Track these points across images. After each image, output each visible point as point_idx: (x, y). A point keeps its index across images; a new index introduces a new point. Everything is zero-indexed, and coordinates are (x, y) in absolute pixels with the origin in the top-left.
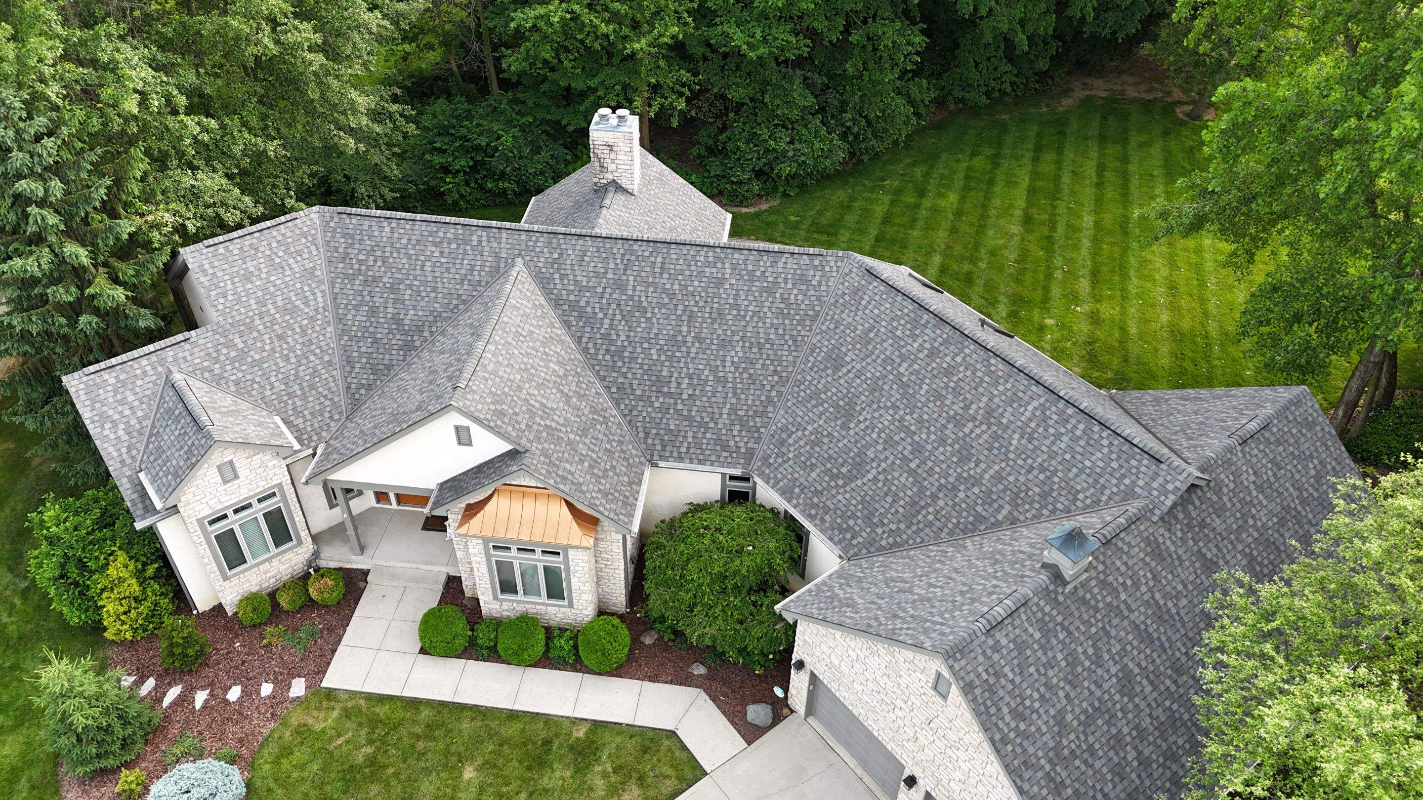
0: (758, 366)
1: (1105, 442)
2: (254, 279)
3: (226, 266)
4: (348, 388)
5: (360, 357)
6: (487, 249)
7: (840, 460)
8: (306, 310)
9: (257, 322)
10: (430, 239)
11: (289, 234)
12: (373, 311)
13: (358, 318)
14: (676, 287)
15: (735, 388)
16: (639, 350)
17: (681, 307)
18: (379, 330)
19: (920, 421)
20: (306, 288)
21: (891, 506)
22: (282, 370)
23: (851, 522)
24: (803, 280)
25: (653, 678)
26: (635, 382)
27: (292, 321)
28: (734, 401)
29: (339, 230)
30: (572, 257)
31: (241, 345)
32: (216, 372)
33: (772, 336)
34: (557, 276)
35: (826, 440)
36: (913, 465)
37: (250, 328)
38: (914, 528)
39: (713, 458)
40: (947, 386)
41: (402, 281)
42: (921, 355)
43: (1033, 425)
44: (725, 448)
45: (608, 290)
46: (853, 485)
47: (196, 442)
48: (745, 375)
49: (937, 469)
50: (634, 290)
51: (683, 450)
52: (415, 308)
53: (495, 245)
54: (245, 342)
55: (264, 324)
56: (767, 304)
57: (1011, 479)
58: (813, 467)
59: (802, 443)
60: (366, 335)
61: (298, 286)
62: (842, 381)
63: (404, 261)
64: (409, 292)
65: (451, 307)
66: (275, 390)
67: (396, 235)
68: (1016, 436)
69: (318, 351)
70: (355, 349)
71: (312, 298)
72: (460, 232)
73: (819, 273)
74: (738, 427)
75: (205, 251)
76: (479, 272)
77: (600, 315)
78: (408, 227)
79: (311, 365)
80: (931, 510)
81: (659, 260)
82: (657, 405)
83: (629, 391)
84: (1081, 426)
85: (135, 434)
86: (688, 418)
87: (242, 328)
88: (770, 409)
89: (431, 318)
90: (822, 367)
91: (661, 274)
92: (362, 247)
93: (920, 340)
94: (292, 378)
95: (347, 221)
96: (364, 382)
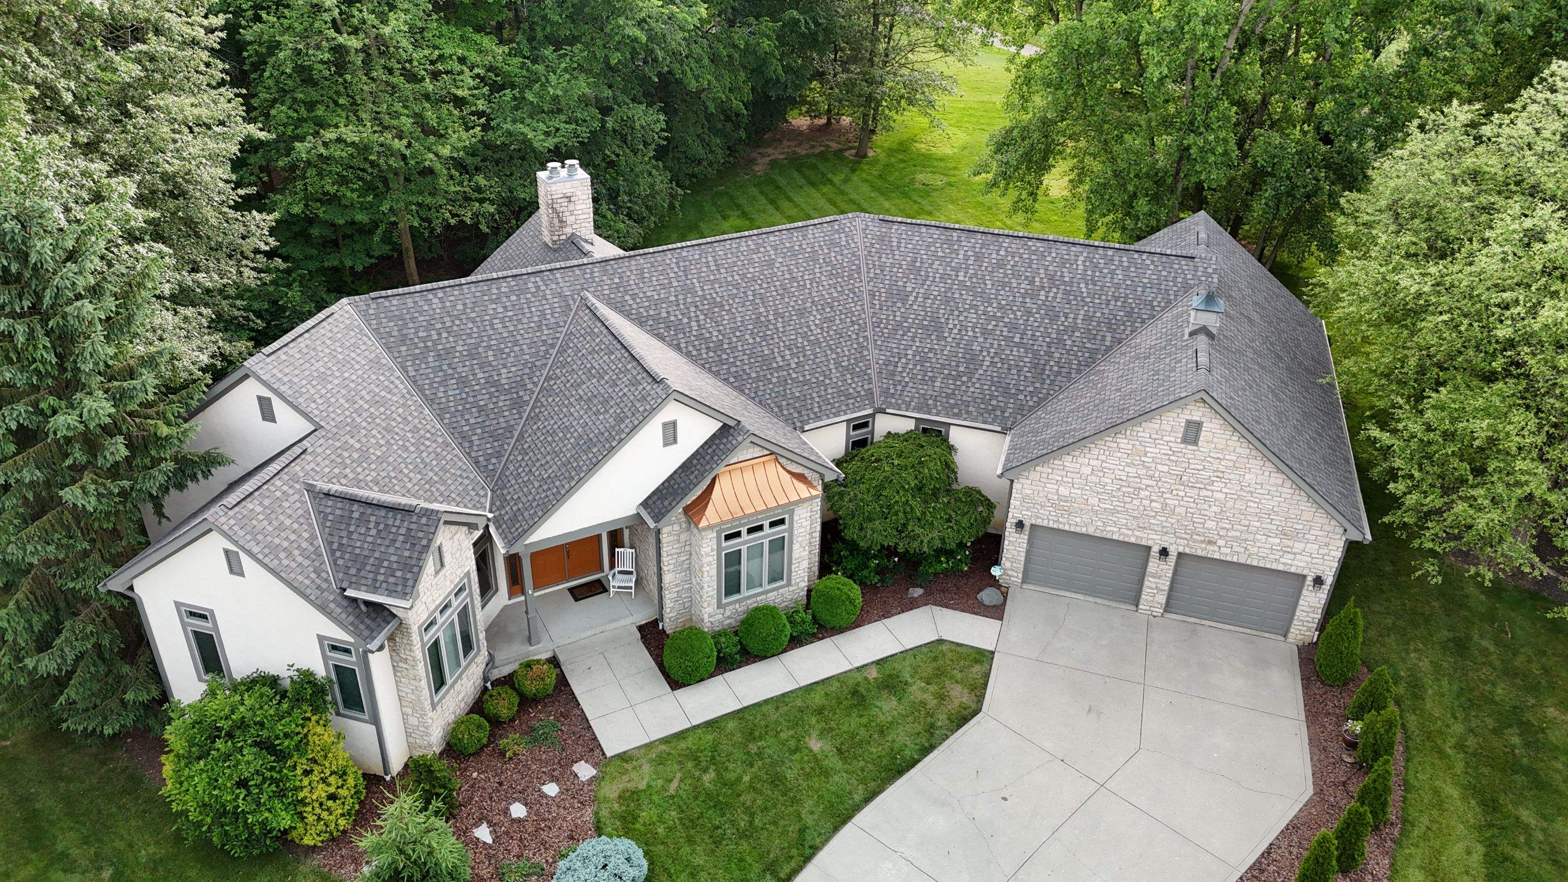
0: (838, 322)
1: (1148, 262)
2: (330, 379)
3: (297, 372)
4: (477, 462)
5: (473, 429)
6: (548, 292)
7: (954, 364)
8: (395, 399)
9: (359, 420)
10: (486, 298)
11: (335, 330)
12: (463, 382)
13: (450, 393)
14: (737, 277)
15: (829, 346)
16: (735, 339)
17: (750, 293)
18: (479, 397)
19: (1000, 307)
20: (382, 378)
21: (1019, 376)
22: (409, 461)
23: (994, 402)
24: (833, 244)
25: (887, 615)
26: (746, 367)
27: (388, 412)
28: (834, 356)
29: (383, 315)
30: (633, 277)
31: (357, 446)
32: (351, 476)
33: (835, 295)
34: (627, 298)
35: (931, 355)
36: (1017, 340)
37: (357, 427)
38: (1048, 382)
39: (844, 408)
40: (1006, 275)
41: (477, 346)
42: (970, 262)
43: (1089, 273)
44: (849, 396)
45: (680, 297)
46: (977, 376)
47: (414, 526)
48: (832, 333)
49: (1038, 334)
50: (703, 290)
51: (816, 410)
52: (505, 366)
53: (554, 286)
54: (359, 441)
55: (365, 420)
56: (817, 270)
57: (1098, 315)
58: (933, 379)
59: (911, 366)
60: (468, 406)
61: (374, 377)
62: (915, 307)
63: (470, 325)
64: (490, 353)
65: (542, 354)
66: (414, 481)
67: (448, 304)
68: (1082, 285)
69: (428, 435)
70: (464, 423)
71: (392, 386)
72: (513, 283)
73: (842, 235)
74: (849, 376)
75: (268, 360)
76: (552, 314)
77: (685, 320)
78: (456, 293)
79: (430, 449)
80: (1052, 363)
81: (710, 259)
82: (774, 380)
83: (745, 377)
84: (1125, 259)
85: (314, 557)
86: (806, 382)
87: (348, 428)
88: (865, 353)
89: (527, 371)
90: (889, 304)
91: (718, 270)
92: (417, 325)
93: (962, 252)
94: (422, 466)
95: (387, 304)
96: (489, 451)
